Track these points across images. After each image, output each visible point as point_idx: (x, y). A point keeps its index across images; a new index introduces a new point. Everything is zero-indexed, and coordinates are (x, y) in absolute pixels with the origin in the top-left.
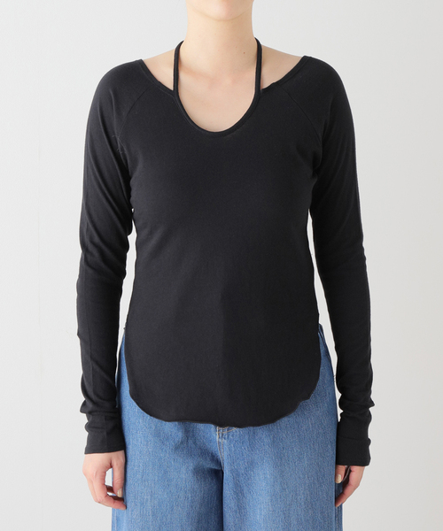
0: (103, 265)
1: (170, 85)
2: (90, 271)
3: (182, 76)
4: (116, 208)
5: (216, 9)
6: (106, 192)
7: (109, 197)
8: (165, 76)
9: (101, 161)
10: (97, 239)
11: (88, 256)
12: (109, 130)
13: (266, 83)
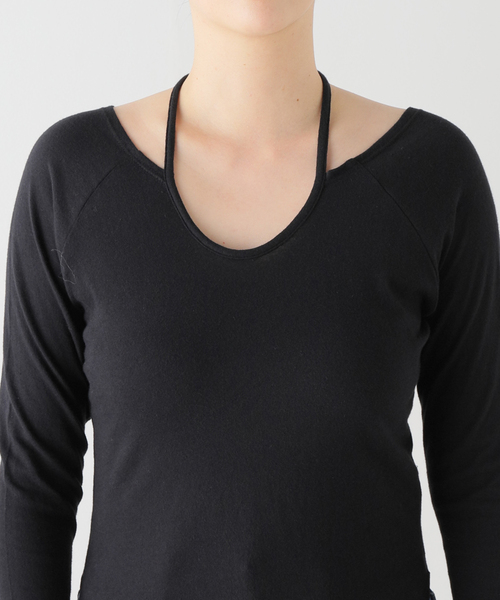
0: (37, 481)
1: (158, 158)
2: (15, 493)
3: (183, 141)
4: (60, 378)
5: (243, 15)
6: (41, 350)
7: (46, 358)
8: (149, 140)
9: (32, 292)
10: (26, 435)
11: (13, 465)
12: (47, 237)
13: (338, 158)
